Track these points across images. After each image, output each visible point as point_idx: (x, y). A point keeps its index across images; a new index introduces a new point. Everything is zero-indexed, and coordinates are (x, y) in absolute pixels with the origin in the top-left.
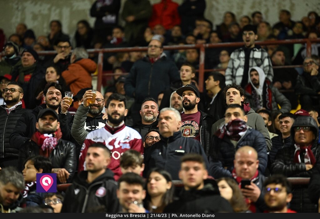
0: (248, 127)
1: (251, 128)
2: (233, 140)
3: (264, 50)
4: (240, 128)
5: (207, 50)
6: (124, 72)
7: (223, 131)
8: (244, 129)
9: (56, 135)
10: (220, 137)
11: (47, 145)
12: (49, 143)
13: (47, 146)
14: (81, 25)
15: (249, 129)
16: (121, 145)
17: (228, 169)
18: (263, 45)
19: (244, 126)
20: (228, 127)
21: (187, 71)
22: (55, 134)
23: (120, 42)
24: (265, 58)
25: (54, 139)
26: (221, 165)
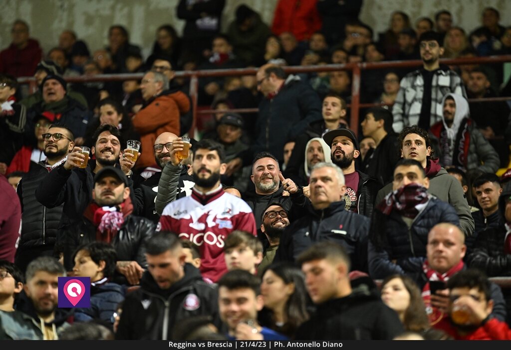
0: (430, 197)
1: (435, 198)
2: (406, 217)
3: (455, 73)
4: (417, 198)
5: (364, 73)
6: (231, 107)
7: (389, 203)
8: (424, 200)
9: (123, 208)
10: (386, 211)
11: (107, 224)
12: (110, 220)
13: (106, 226)
14: (163, 33)
15: (432, 199)
16: (218, 221)
17: (397, 264)
18: (453, 64)
19: (423, 195)
20: (397, 196)
21: (334, 104)
22: (120, 206)
23: (225, 61)
24: (457, 85)
25: (118, 215)
26: (387, 257)
